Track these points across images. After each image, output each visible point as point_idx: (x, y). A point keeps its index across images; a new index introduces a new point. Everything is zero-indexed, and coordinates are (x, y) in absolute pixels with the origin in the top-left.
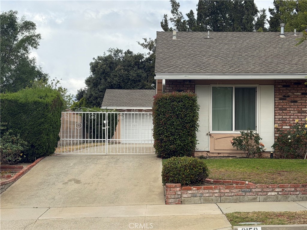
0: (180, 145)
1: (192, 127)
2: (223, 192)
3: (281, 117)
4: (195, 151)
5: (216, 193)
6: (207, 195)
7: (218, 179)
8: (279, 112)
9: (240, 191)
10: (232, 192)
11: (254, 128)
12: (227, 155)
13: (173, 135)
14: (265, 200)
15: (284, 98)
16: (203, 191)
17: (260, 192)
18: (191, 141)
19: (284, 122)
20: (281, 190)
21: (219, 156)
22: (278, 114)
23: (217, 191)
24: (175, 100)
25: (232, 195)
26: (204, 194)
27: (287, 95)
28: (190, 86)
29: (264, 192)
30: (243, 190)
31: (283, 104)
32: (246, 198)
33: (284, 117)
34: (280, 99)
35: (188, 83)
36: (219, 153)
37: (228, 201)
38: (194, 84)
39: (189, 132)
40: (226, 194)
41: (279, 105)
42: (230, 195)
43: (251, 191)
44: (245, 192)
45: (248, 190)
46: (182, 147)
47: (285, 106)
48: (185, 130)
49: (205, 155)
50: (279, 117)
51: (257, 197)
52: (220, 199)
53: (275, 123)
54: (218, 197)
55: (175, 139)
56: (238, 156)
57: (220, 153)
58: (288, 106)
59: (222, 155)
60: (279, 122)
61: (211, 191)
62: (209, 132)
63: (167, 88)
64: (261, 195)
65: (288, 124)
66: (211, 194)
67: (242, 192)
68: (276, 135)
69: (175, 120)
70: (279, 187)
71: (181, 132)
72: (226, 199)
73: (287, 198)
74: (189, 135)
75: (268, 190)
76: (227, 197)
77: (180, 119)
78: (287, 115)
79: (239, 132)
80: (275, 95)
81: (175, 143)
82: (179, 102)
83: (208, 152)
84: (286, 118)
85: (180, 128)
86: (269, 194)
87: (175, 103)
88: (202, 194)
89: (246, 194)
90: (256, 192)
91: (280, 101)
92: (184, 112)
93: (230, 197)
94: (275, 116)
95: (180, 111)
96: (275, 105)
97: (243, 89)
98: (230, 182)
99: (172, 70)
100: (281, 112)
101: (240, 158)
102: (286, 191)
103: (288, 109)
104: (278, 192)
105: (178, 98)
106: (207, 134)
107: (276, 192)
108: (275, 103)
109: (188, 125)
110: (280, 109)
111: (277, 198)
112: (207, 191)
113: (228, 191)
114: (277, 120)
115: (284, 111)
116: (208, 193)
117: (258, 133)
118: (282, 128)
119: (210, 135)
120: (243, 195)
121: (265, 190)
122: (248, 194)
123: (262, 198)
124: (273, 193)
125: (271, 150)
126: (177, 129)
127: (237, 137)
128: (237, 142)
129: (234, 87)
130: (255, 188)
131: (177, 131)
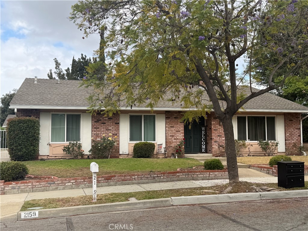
0: (26, 152)
1: (34, 140)
2: (35, 184)
3: (96, 133)
4: (39, 156)
5: (30, 185)
6: (23, 187)
7: (37, 175)
8: (94, 129)
9: (46, 183)
10: (41, 185)
11: (79, 140)
12: (61, 157)
13: (20, 145)
14: (64, 189)
15: (97, 121)
16: (20, 185)
17: (60, 183)
18: (33, 149)
19: (97, 136)
20: (74, 181)
21: (56, 158)
22: (94, 131)
23: (30, 184)
24: (21, 123)
25: (41, 186)
26: (21, 187)
27: (99, 120)
28: (36, 113)
29: (63, 183)
30: (49, 183)
31: (97, 125)
32: (51, 188)
33: (97, 133)
34: (95, 122)
35: (34, 111)
36: (55, 156)
37: (38, 191)
38: (39, 111)
39: (31, 143)
40: (37, 186)
41: (94, 125)
42: (39, 186)
43: (54, 183)
44: (50, 184)
45: (52, 182)
46: (27, 153)
47: (98, 126)
48: (29, 142)
49: (45, 158)
50: (94, 133)
51: (58, 187)
52: (32, 190)
53: (92, 137)
54: (31, 189)
55: (22, 148)
56: (67, 158)
57: (57, 156)
58: (100, 126)
59: (57, 157)
60: (94, 136)
61: (26, 184)
62: (49, 143)
63: (20, 114)
64: (61, 185)
65: (100, 137)
66: (26, 187)
67: (48, 184)
68: (93, 144)
69: (22, 136)
70: (73, 180)
71: (26, 144)
72: (37, 189)
73: (78, 187)
74: (32, 145)
75: (66, 182)
76: (38, 188)
77: (26, 135)
78: (99, 132)
79: (68, 143)
80: (92, 119)
81: (22, 150)
82: (24, 123)
83: (48, 156)
84: (99, 134)
85: (25, 141)
86: (67, 184)
87: (21, 124)
88: (19, 187)
89: (50, 185)
90: (58, 183)
91: (95, 123)
92: (28, 130)
93: (40, 188)
94: (92, 132)
95: (25, 130)
96: (92, 125)
97: (72, 115)
98: (45, 177)
99: (23, 102)
100: (96, 130)
101: (68, 159)
102: (78, 182)
103: (100, 128)
104: (73, 183)
105: (24, 121)
106: (48, 144)
107: (71, 183)
108: (92, 124)
109: (31, 139)
110: (95, 128)
111: (72, 187)
112: (23, 185)
113: (38, 184)
114: (93, 134)
115: (98, 129)
116: (23, 186)
117: (81, 143)
118: (96, 140)
119: (50, 145)
120: (48, 186)
121: (64, 182)
122: (52, 185)
123: (62, 187)
124: (69, 184)
125: (89, 153)
126: (23, 141)
127: (67, 146)
128: (67, 149)
129: (66, 114)
130: (57, 181)
131: (23, 143)
